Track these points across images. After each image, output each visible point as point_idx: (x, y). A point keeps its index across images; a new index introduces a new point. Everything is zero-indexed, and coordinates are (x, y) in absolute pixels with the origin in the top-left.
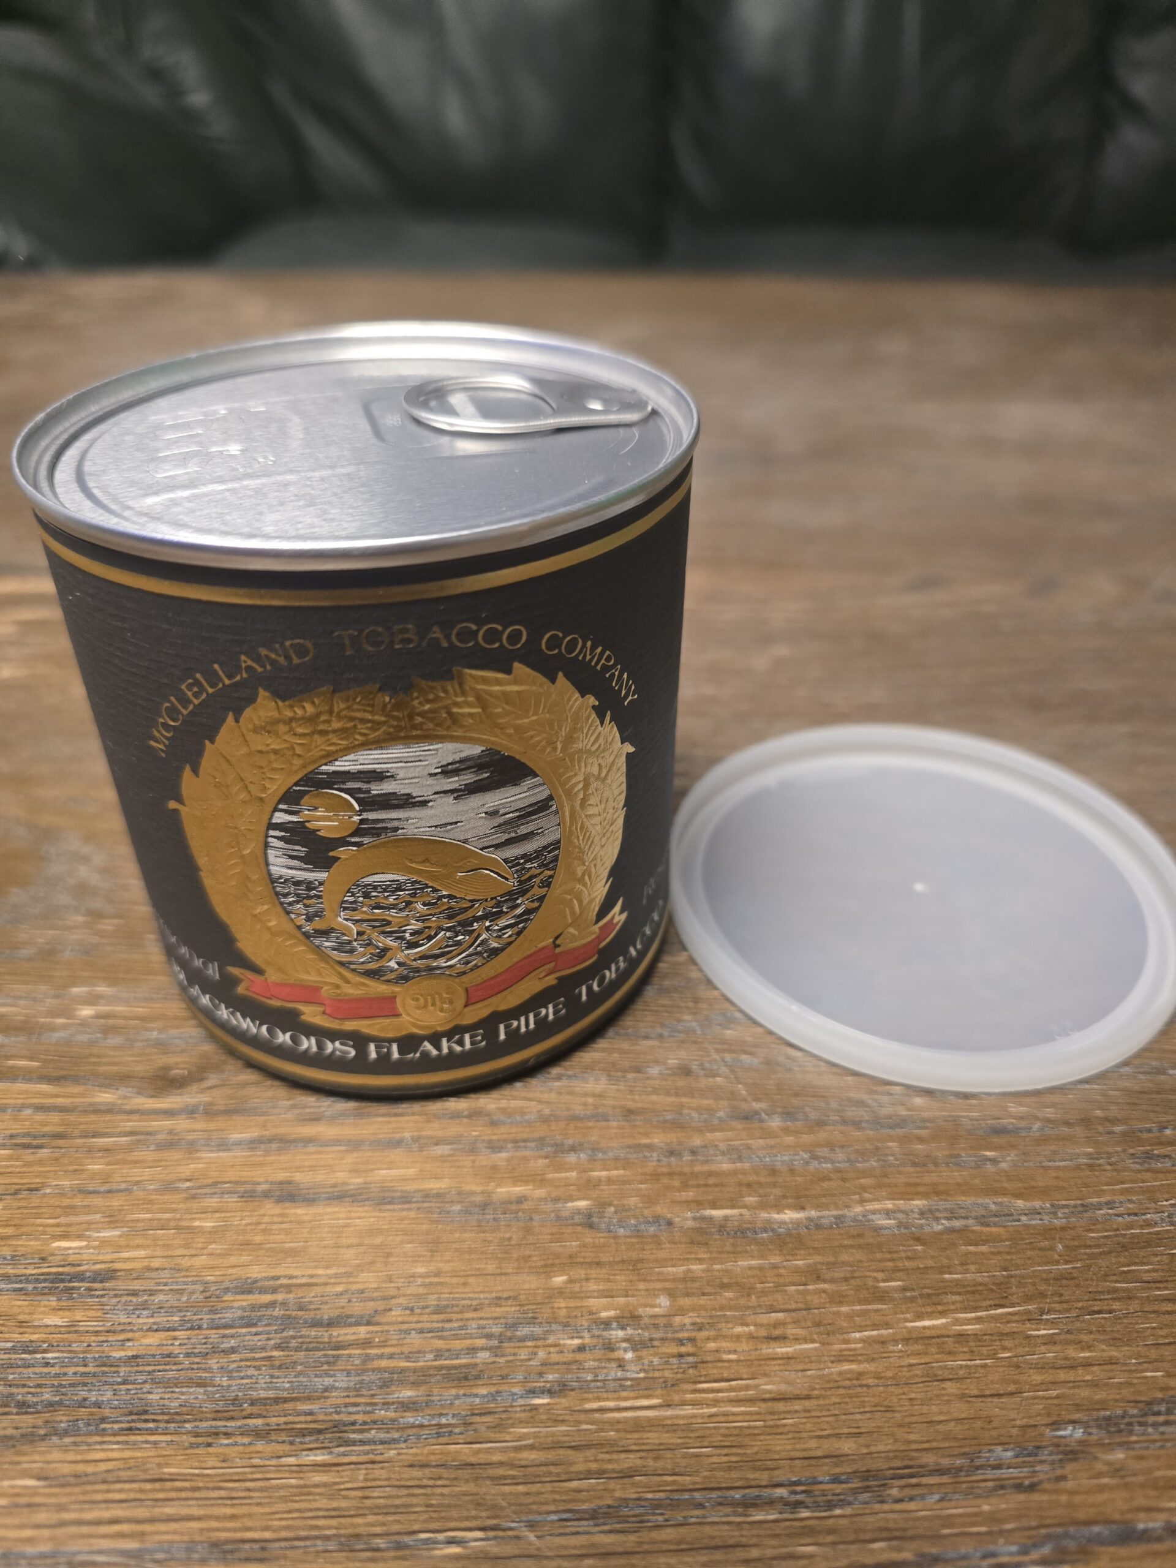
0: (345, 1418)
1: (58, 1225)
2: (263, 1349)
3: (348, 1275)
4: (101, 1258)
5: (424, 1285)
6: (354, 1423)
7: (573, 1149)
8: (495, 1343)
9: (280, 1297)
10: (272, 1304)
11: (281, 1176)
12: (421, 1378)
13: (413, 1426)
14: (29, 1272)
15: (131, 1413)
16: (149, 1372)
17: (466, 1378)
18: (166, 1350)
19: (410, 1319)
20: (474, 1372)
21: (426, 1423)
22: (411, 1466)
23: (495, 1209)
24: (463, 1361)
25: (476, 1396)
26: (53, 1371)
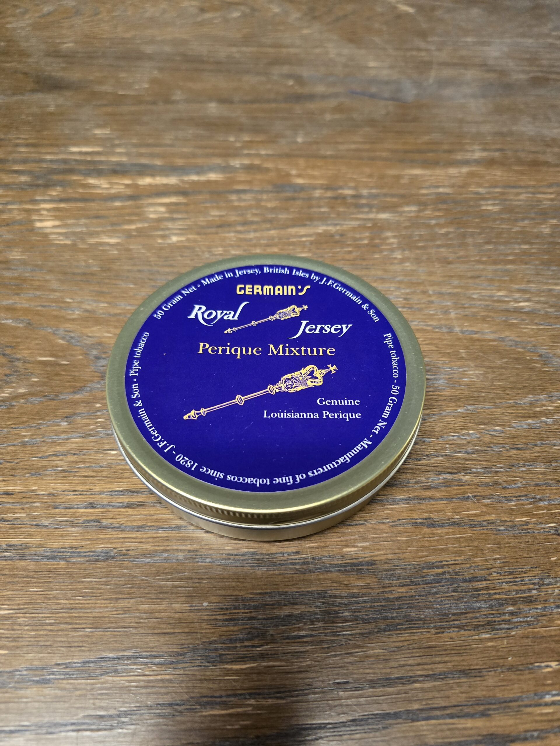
0: (489, 619)
1: (342, 541)
2: (448, 592)
3: (469, 559)
4: (366, 555)
5: (500, 563)
6: (495, 621)
7: (540, 500)
8: (537, 587)
9: (446, 570)
10: (444, 573)
11: (425, 515)
12: (514, 602)
13: (517, 622)
14: (339, 562)
15: (407, 621)
16: (407, 604)
17: (531, 602)
18: (410, 594)
19: (501, 577)
20: (533, 599)
21: (522, 620)
22: (522, 638)
23: (518, 529)
24: (528, 595)
25: (537, 609)
26: (368, 605)
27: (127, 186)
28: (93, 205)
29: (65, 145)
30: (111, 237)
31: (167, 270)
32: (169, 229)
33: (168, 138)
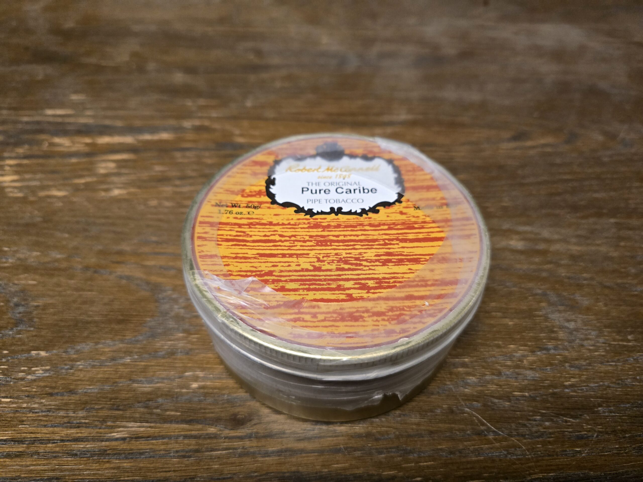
27: (87, 144)
28: (52, 162)
29: (42, 108)
30: (59, 190)
31: (103, 221)
32: (113, 183)
33: (133, 102)
